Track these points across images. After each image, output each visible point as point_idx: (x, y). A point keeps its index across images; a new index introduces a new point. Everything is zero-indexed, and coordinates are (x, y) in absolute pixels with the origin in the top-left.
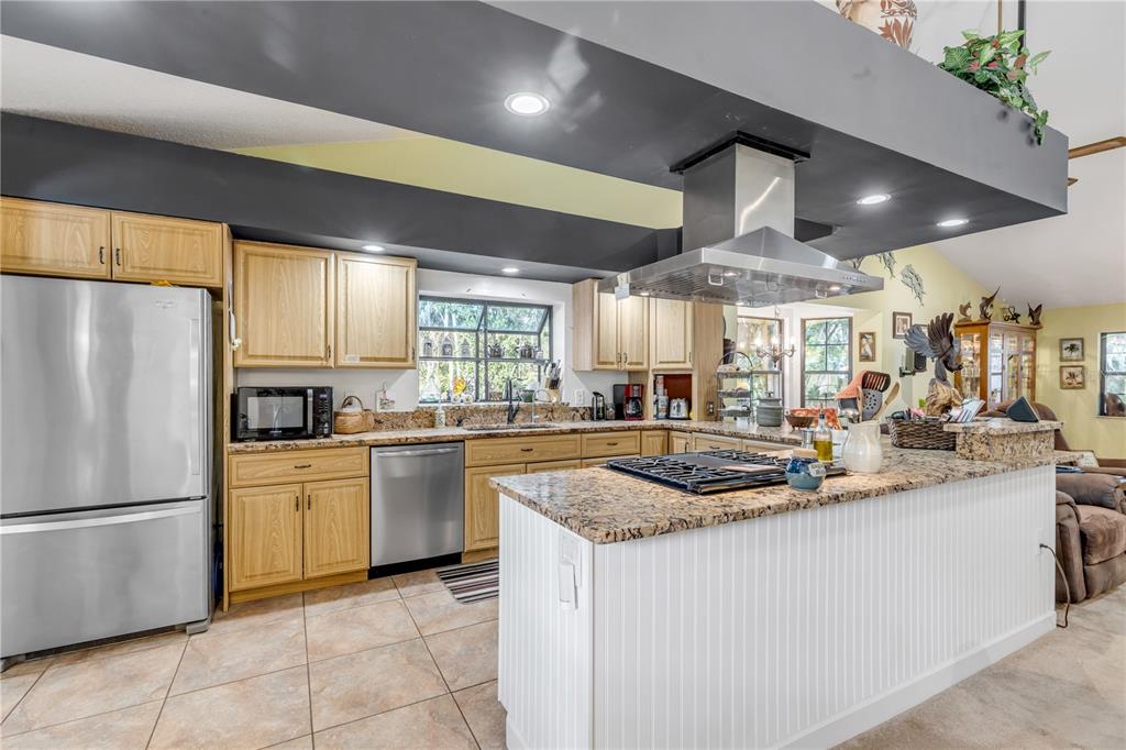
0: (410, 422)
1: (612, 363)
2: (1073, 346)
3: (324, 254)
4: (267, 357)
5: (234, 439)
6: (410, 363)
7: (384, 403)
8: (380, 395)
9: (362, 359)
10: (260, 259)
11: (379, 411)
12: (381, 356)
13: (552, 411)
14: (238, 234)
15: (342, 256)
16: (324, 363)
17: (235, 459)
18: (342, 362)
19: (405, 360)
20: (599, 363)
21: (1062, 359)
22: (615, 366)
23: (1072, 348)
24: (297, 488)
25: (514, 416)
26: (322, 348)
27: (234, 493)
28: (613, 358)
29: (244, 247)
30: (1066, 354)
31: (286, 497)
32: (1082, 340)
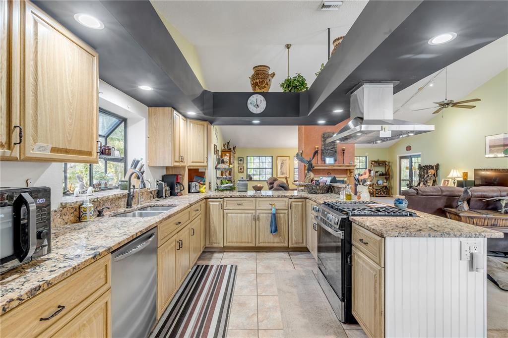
2: (241, 159)
9: (54, 150)
20: (175, 161)
21: (238, 164)
23: (241, 160)
30: (239, 162)
32: (243, 158)
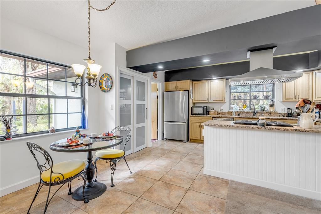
0: (226, 114)
1: (293, 99)
3: (206, 81)
4: (197, 101)
5: (192, 114)
6: (224, 101)
7: (221, 110)
8: (220, 108)
9: (214, 100)
10: (196, 84)
11: (219, 111)
12: (217, 100)
13: (270, 114)
14: (193, 80)
15: (210, 81)
16: (207, 102)
17: (191, 117)
18: (210, 101)
19: (223, 100)
20: (286, 99)
22: (294, 100)
24: (200, 123)
25: (255, 114)
26: (206, 99)
27: (191, 123)
28: (294, 98)
29: (194, 82)
31: (198, 125)
